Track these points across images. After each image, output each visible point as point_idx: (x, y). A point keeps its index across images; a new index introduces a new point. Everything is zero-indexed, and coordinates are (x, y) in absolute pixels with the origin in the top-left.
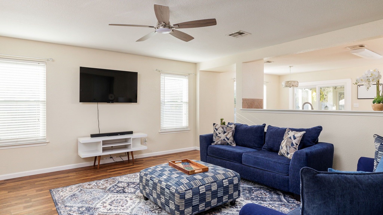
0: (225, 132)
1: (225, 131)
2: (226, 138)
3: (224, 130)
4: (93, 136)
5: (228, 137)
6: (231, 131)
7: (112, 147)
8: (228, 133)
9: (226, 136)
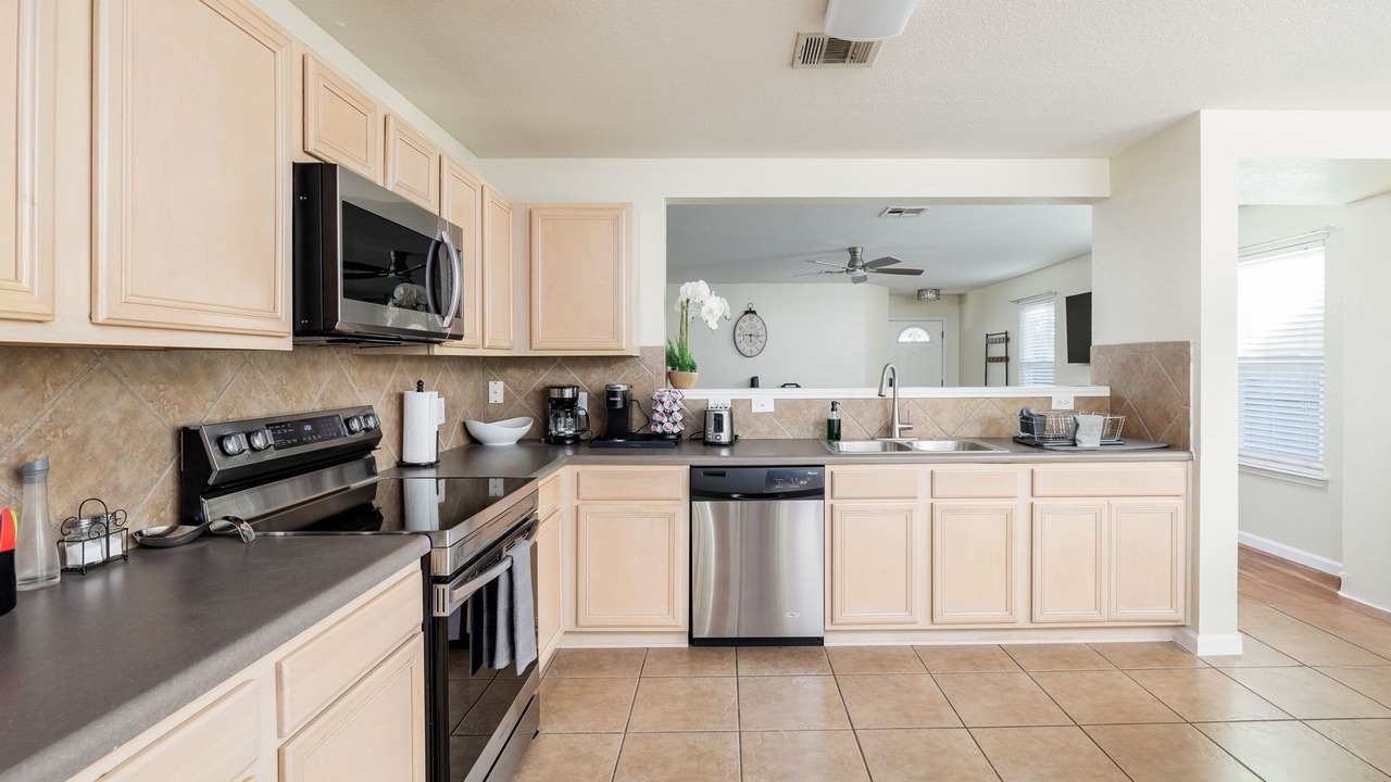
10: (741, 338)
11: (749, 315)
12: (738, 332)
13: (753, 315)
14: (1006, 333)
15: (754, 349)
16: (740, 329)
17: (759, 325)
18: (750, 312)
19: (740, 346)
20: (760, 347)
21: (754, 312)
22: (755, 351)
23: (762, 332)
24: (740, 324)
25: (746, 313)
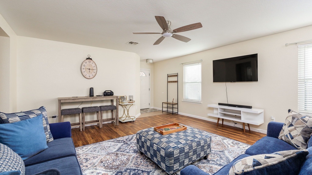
0: (291, 125)
1: (293, 124)
2: (290, 134)
3: (292, 122)
4: (220, 104)
5: (293, 134)
6: (301, 127)
7: (236, 115)
8: (295, 128)
9: (290, 131)
10: (84, 70)
11: (88, 60)
12: (83, 67)
13: (90, 60)
14: (177, 73)
15: (91, 75)
16: (84, 65)
17: (94, 65)
18: (89, 58)
19: (84, 74)
20: (94, 74)
21: (91, 59)
22: (91, 77)
23: (95, 68)
24: (84, 64)
25: (87, 59)
